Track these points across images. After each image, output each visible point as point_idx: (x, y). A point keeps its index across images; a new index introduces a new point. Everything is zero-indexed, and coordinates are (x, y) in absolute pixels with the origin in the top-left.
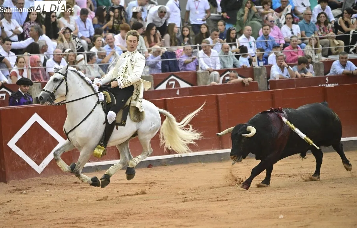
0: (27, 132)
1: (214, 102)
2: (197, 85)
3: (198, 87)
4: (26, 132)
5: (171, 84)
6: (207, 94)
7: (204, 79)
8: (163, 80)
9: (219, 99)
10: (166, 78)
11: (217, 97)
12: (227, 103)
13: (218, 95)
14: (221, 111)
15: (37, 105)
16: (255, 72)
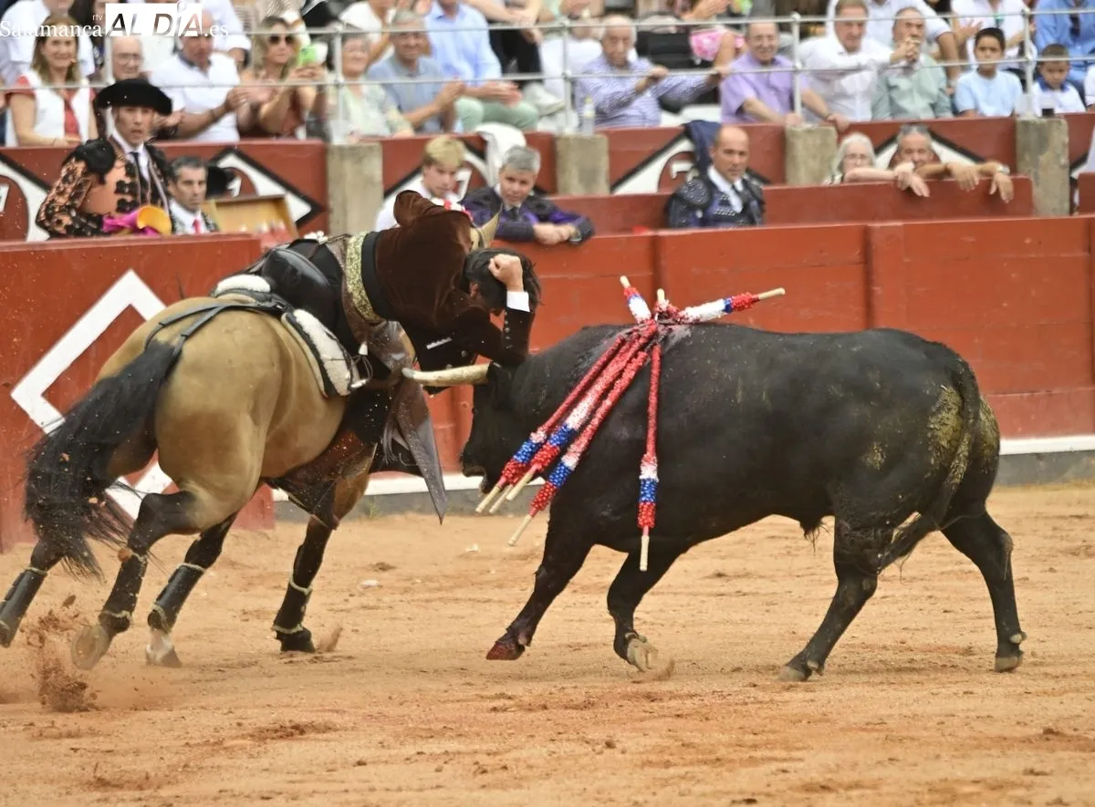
0: (93, 348)
1: (856, 254)
2: (783, 180)
3: (788, 190)
4: (90, 346)
5: (678, 173)
6: (826, 220)
7: (814, 157)
8: (645, 157)
9: (877, 241)
10: (658, 147)
11: (866, 232)
12: (906, 260)
13: (869, 225)
14: (878, 290)
15: (138, 241)
16: (1020, 137)
